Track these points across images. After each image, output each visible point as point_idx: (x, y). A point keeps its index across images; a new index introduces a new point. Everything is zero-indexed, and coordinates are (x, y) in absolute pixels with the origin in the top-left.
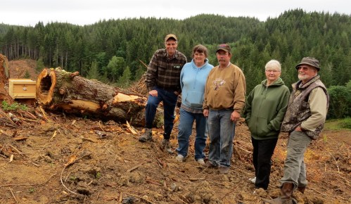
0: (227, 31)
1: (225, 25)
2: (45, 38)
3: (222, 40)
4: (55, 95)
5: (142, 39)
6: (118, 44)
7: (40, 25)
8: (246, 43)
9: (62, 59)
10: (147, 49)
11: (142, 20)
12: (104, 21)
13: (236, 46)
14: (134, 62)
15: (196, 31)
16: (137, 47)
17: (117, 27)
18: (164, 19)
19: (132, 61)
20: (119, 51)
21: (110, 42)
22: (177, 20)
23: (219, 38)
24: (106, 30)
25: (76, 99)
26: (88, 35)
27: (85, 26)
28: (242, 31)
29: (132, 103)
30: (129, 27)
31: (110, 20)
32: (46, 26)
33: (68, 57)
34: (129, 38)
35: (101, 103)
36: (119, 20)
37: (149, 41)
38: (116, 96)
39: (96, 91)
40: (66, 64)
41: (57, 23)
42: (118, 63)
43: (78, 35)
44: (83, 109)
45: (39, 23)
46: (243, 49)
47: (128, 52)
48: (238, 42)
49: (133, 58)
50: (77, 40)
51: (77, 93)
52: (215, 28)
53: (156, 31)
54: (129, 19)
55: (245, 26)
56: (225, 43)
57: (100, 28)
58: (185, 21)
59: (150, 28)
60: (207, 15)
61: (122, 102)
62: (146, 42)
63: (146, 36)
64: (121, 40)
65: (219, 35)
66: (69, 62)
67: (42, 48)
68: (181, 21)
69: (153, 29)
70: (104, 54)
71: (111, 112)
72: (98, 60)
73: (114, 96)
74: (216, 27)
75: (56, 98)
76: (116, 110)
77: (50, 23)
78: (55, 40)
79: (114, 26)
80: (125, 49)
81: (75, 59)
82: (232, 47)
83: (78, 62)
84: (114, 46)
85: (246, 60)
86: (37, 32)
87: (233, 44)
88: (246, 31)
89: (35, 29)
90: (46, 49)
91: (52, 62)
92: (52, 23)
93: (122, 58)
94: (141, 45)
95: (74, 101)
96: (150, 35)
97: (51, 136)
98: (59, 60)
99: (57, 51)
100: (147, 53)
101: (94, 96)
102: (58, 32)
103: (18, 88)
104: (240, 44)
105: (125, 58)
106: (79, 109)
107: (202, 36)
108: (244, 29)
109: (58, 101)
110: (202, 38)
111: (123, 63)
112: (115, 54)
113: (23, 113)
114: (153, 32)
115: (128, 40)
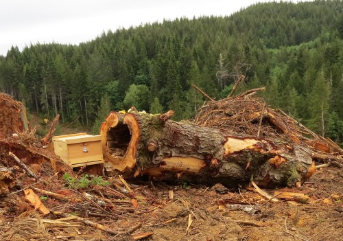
0: (299, 25)
1: (294, 15)
2: (25, 70)
3: (292, 39)
4: (140, 155)
5: (171, 53)
6: (135, 66)
7: (13, 52)
8: (330, 40)
9: (54, 98)
10: (181, 68)
11: (167, 24)
12: (110, 33)
13: (316, 46)
14: (162, 91)
15: (251, 31)
16: (165, 66)
17: (130, 41)
18: (200, 19)
19: (160, 88)
20: (138, 76)
21: (123, 64)
22: (221, 18)
23: (289, 36)
24: (114, 46)
25: (171, 156)
26: (88, 57)
27: (82, 45)
28: (321, 22)
29: (251, 151)
30: (148, 37)
31: (118, 31)
32: (24, 53)
33: (64, 95)
34: (151, 55)
35: (207, 158)
36: (131, 28)
37: (181, 55)
38: (226, 144)
39: (197, 139)
40: (61, 105)
41: (38, 45)
42: (139, 95)
43: (73, 59)
44: (180, 172)
45: (13, 48)
46: (328, 49)
47: (153, 77)
48: (318, 40)
49: (162, 84)
50: (73, 67)
51: (171, 146)
52: (279, 23)
53: (191, 38)
54: (147, 25)
55: (326, 13)
56: (298, 44)
57: (106, 44)
58: (232, 18)
59: (181, 34)
60: (266, 4)
61: (235, 153)
62: (177, 58)
63: (177, 49)
64: (140, 58)
65: (287, 33)
66: (65, 102)
67: (22, 86)
68: (226, 18)
69: (185, 35)
70: (116, 83)
71: (221, 170)
72: (109, 94)
73: (223, 143)
74: (281, 20)
75: (142, 158)
76: (227, 166)
77: (29, 47)
78: (39, 71)
79: (126, 38)
80: (147, 72)
81: (74, 96)
82: (309, 48)
83: (79, 101)
84: (129, 69)
85: (335, 66)
86: (11, 63)
87: (311, 43)
88: (328, 22)
89: (7, 58)
90: (28, 87)
91: (40, 106)
92: (32, 46)
93: (145, 86)
94: (170, 62)
95: (166, 160)
96: (182, 45)
97: (185, 224)
98: (50, 101)
99: (45, 89)
100: (182, 74)
101: (196, 148)
102: (43, 59)
103: (74, 150)
104: (322, 42)
105: (148, 85)
106: (173, 171)
107: (261, 37)
108: (324, 19)
109: (145, 164)
110: (261, 41)
111: (147, 93)
112: (133, 81)
113: (102, 191)
114: (185, 41)
115: (150, 58)
